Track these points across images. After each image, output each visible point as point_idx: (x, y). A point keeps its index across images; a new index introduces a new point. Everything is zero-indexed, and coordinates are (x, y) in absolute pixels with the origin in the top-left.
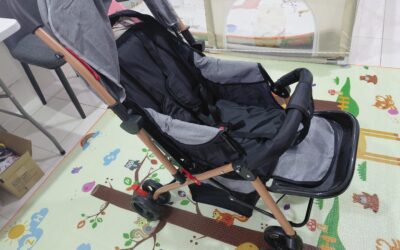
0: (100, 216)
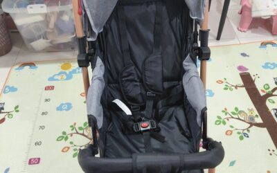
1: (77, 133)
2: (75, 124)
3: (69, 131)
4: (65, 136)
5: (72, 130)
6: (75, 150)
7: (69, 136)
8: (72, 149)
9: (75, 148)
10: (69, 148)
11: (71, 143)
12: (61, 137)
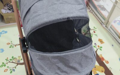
0: (14, 46)
1: (10, 62)
2: (7, 58)
3: (5, 62)
4: (4, 64)
5: (7, 61)
6: (10, 70)
7: (6, 64)
8: (9, 70)
9: (10, 69)
10: (7, 70)
11: (8, 67)
12: (2, 65)
